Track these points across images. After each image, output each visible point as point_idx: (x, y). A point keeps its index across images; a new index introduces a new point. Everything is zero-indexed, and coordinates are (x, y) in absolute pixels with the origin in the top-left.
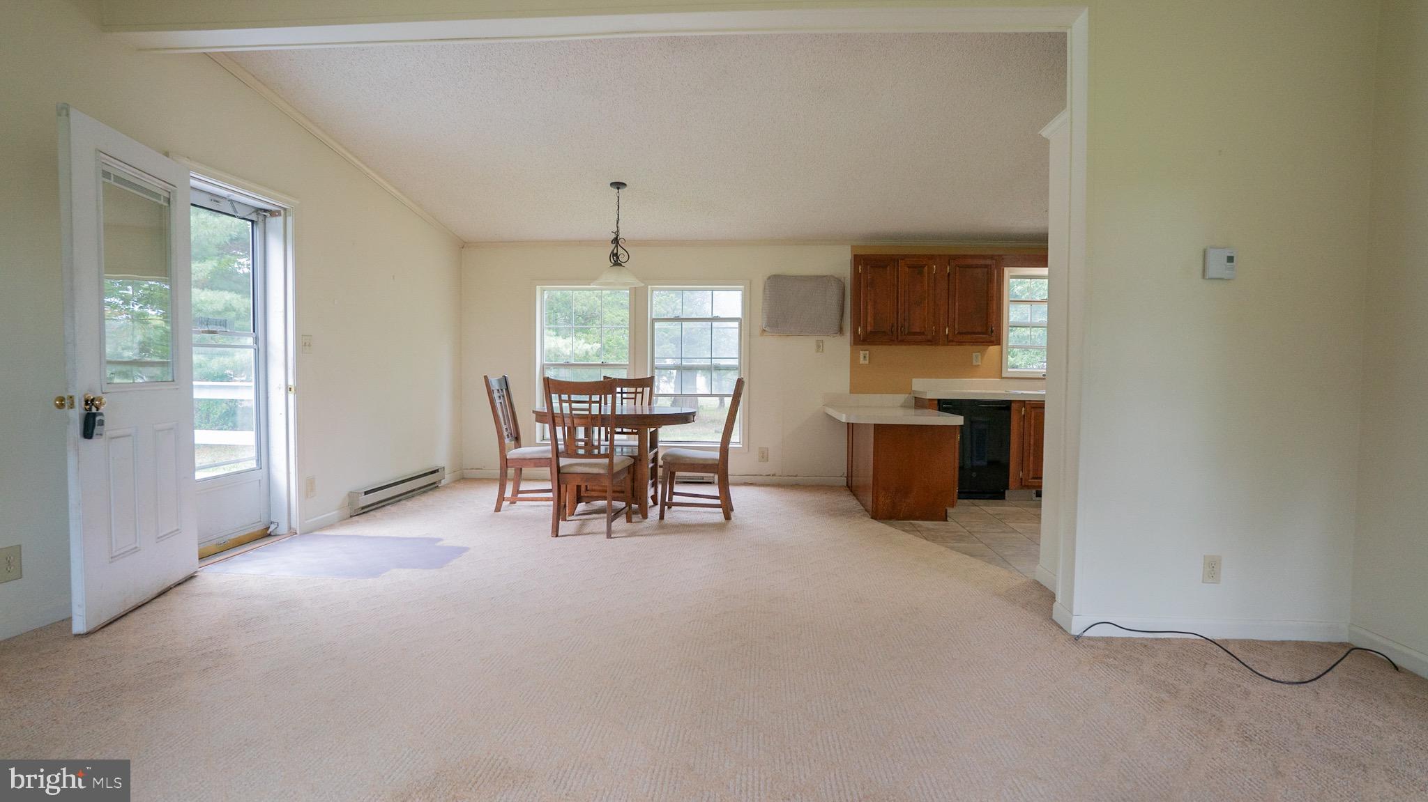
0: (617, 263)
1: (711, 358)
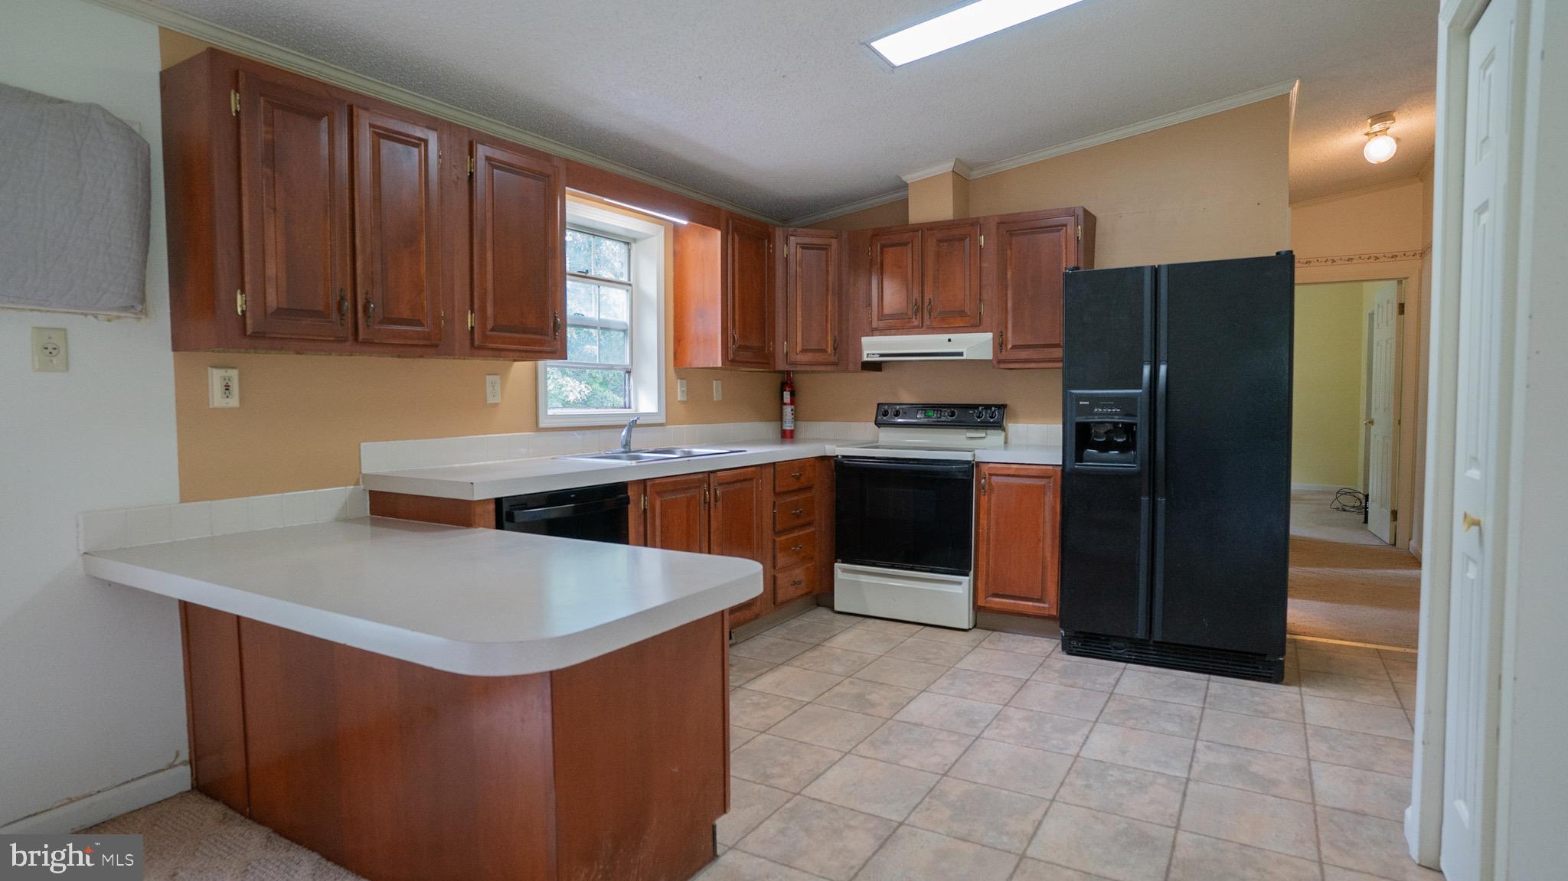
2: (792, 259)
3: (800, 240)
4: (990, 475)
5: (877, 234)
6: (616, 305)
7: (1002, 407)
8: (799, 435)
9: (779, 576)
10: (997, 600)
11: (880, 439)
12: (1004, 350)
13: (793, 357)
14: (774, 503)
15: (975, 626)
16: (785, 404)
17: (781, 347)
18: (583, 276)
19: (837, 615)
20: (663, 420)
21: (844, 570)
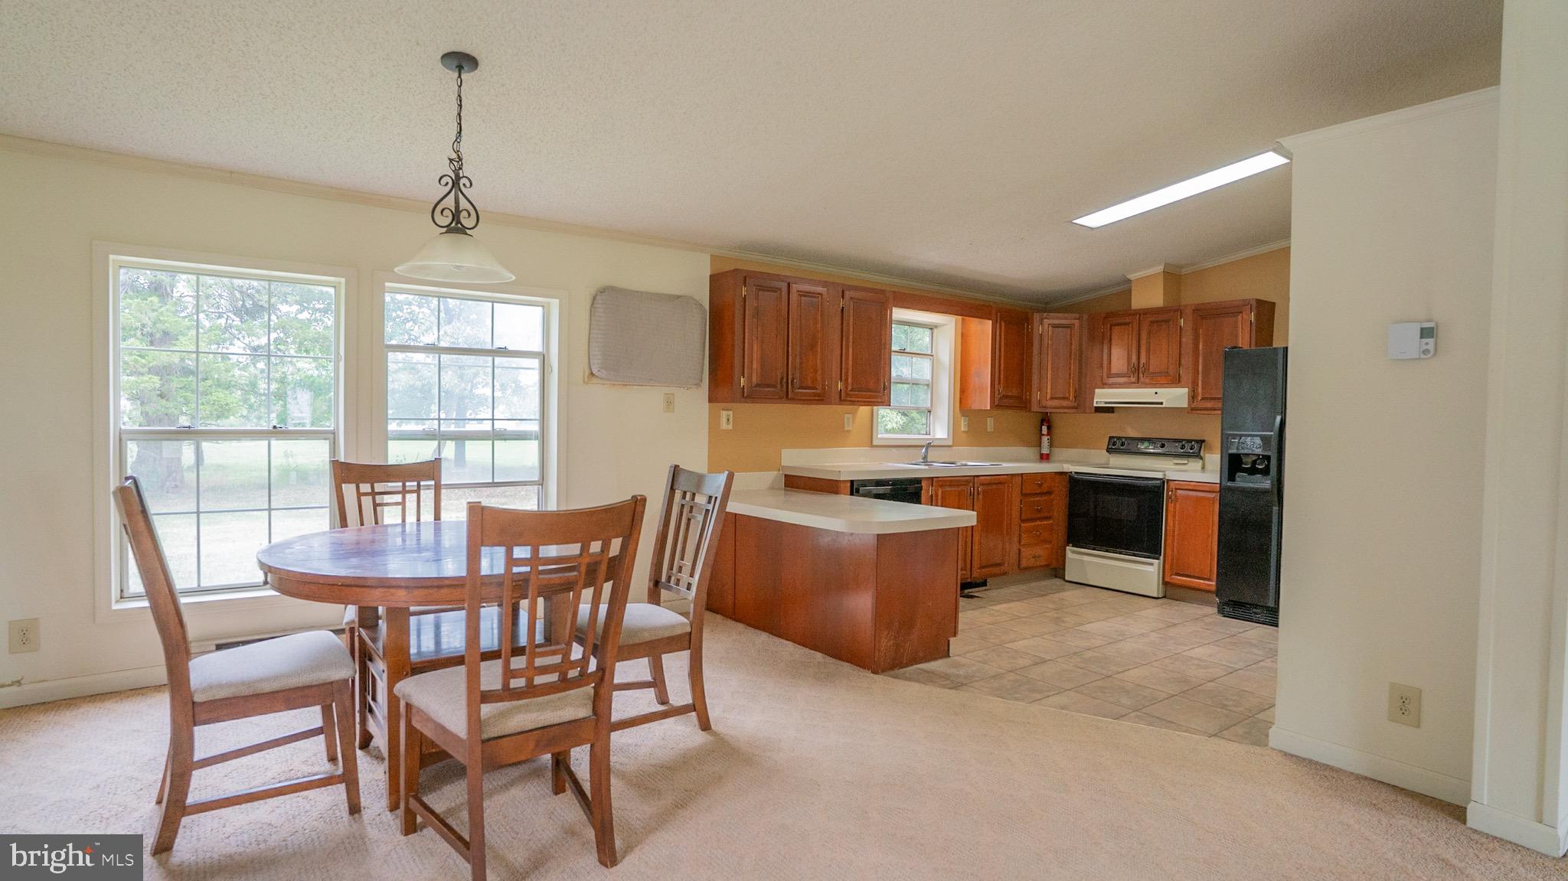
0: (456, 227)
1: (493, 420)
2: (1045, 334)
3: (1050, 321)
4: (1177, 489)
5: (1108, 315)
6: (922, 369)
7: (1201, 442)
8: (1052, 458)
9: (1022, 549)
10: (1179, 577)
11: (1111, 463)
12: (1196, 400)
13: (1044, 403)
14: (1021, 501)
15: (1164, 597)
16: (1044, 435)
17: (1036, 396)
18: (903, 352)
19: (1067, 584)
20: (951, 444)
21: (1074, 552)
